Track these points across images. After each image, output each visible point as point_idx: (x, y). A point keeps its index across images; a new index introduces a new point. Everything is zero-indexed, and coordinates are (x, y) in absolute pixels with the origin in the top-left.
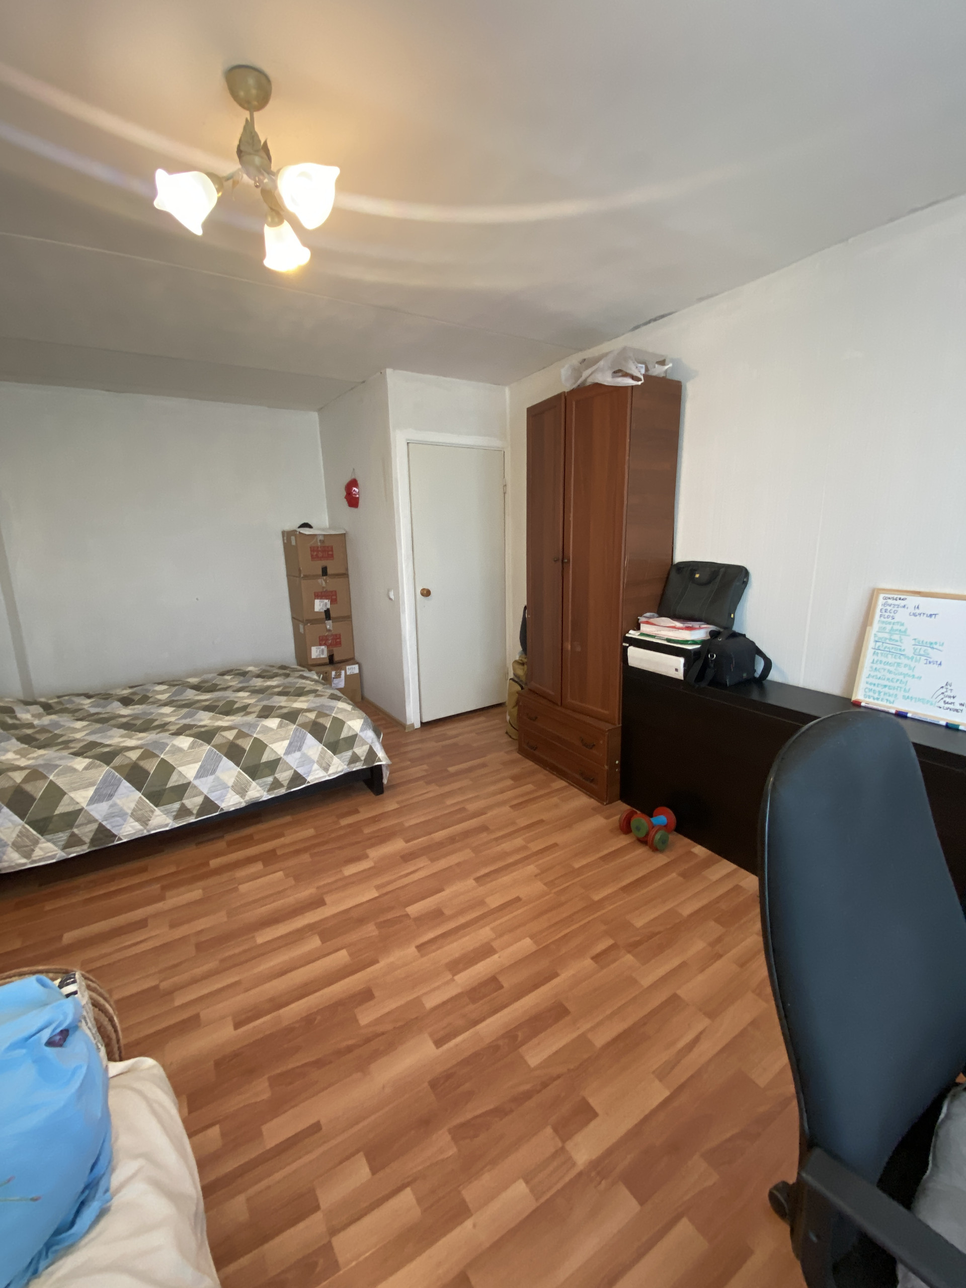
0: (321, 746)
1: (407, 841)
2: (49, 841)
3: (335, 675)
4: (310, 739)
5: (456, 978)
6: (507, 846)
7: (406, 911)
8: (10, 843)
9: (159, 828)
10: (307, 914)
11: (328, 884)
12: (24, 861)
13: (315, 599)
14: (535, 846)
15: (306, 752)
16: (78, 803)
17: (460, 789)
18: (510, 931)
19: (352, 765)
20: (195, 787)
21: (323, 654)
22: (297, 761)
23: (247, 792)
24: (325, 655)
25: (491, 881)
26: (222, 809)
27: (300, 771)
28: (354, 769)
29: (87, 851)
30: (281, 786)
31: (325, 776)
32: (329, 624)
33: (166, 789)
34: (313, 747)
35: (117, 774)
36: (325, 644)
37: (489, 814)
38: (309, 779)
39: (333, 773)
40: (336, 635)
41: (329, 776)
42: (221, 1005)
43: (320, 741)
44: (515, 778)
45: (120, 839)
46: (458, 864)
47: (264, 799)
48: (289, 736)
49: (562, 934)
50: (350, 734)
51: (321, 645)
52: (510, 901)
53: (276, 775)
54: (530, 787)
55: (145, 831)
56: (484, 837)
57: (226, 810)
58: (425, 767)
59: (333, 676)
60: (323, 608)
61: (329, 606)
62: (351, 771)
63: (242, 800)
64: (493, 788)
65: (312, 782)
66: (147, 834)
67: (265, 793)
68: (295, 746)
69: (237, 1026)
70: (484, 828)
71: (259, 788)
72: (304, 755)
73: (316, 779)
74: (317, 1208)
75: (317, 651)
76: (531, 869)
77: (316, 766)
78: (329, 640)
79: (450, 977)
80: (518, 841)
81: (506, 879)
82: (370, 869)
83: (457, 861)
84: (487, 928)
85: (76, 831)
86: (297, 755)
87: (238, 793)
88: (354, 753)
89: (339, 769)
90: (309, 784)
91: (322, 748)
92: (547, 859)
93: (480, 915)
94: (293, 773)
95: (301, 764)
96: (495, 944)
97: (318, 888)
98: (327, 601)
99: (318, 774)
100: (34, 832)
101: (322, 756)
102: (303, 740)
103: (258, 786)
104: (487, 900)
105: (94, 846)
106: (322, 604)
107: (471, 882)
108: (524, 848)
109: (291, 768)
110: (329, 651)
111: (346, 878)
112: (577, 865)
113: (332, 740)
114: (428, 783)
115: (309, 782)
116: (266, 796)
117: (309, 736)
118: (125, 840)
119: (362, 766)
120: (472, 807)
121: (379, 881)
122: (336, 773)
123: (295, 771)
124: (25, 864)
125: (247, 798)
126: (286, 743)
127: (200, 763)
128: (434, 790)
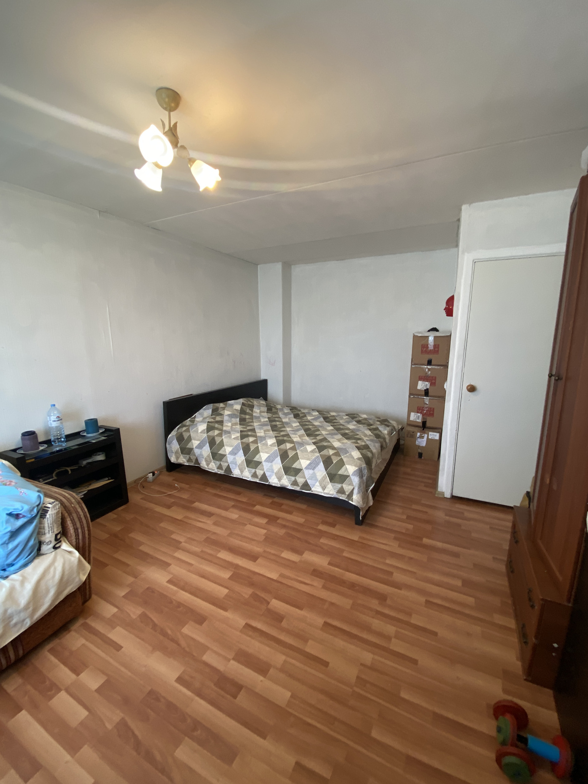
0: (325, 473)
1: (330, 564)
2: (214, 463)
3: (419, 436)
4: (321, 466)
5: (232, 662)
6: (377, 623)
7: (271, 600)
8: (204, 458)
9: (246, 478)
10: (244, 560)
11: (270, 553)
12: (206, 467)
13: (419, 381)
14: (397, 646)
15: (316, 472)
16: (226, 452)
17: (411, 558)
18: (291, 676)
19: (340, 495)
20: (263, 465)
21: (418, 419)
22: (309, 475)
23: (281, 479)
24: (420, 420)
25: (332, 635)
26: (269, 483)
27: (309, 482)
28: (341, 498)
29: (223, 474)
30: (298, 485)
31: (322, 493)
32: (427, 400)
33: (253, 461)
34: (321, 471)
35: (241, 445)
36: (421, 413)
37: (403, 592)
38: (313, 489)
39: (327, 493)
40: (431, 408)
41: (324, 493)
42: (178, 568)
43: (326, 470)
44: (466, 583)
45: (233, 475)
46: (332, 604)
47: (288, 488)
48: (312, 458)
49: (310, 721)
50: (345, 474)
51: (418, 412)
52: (320, 659)
53: (297, 478)
54: (471, 600)
55: (241, 476)
56: (374, 604)
57: (271, 484)
58: (410, 527)
59: (418, 436)
60: (424, 388)
61: (428, 387)
62: (338, 497)
63: (279, 483)
64: (436, 577)
65: (314, 492)
66: (242, 478)
67: (290, 485)
68: (312, 466)
69: (169, 582)
70: (382, 598)
71: (287, 480)
72: (314, 474)
73: (317, 491)
74: (78, 674)
75: (414, 416)
76: (368, 657)
77: (318, 484)
78: (425, 411)
79: (230, 657)
80: (390, 629)
81: (340, 643)
82: (293, 562)
83: (333, 601)
84: (284, 657)
85: (222, 463)
86: (311, 472)
87: (278, 478)
88: (342, 487)
89: (331, 493)
90: (312, 492)
91: (325, 474)
92: (389, 663)
93: (294, 646)
94: (305, 481)
95: (311, 478)
96: (272, 671)
97: (265, 551)
98: (428, 383)
99: (318, 489)
100: (211, 457)
101: (324, 479)
102: (318, 464)
103: (287, 479)
104: (310, 642)
105: (225, 473)
106: (423, 385)
107: (320, 621)
108: (388, 638)
109: (305, 478)
110: (423, 418)
111: (279, 556)
112: (404, 695)
113: (333, 472)
114: (395, 539)
115: (312, 491)
116: (290, 487)
117: (322, 463)
118: (234, 476)
119: (346, 499)
120: (398, 577)
121: (287, 573)
122: (328, 494)
123: (306, 480)
124: (206, 468)
125: (281, 483)
126: (308, 462)
127: (269, 455)
128: (393, 546)
